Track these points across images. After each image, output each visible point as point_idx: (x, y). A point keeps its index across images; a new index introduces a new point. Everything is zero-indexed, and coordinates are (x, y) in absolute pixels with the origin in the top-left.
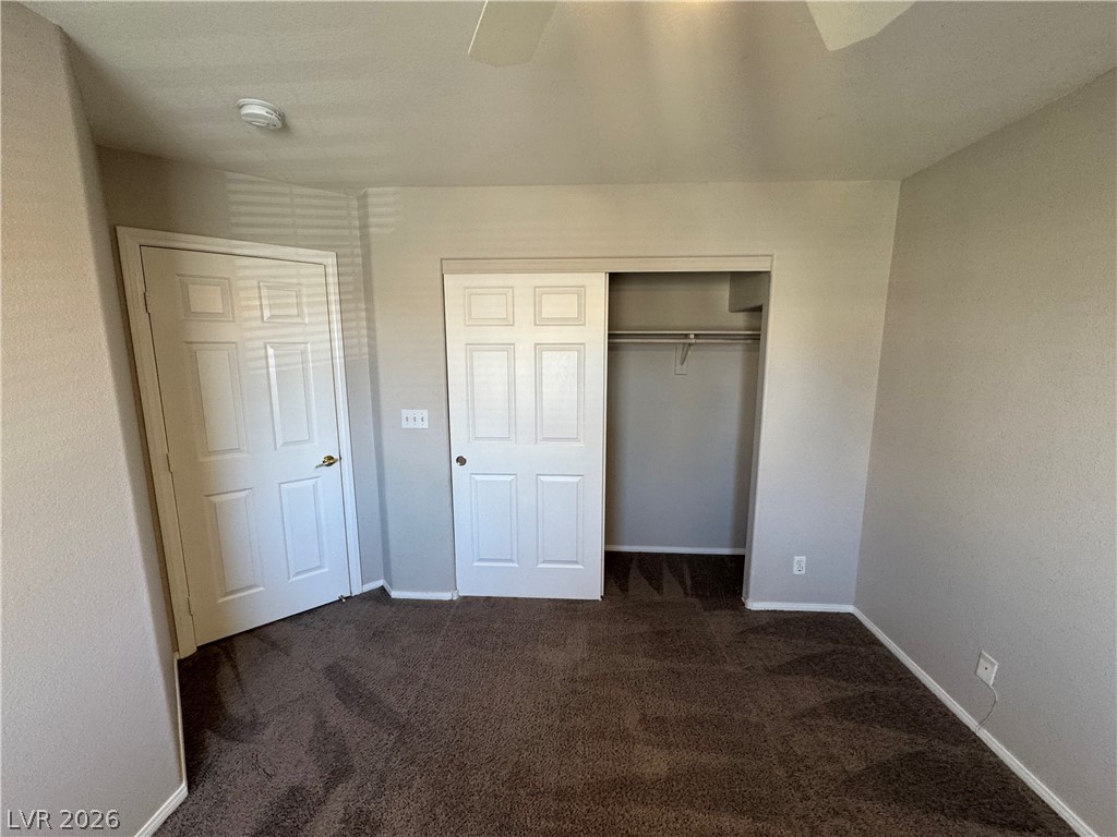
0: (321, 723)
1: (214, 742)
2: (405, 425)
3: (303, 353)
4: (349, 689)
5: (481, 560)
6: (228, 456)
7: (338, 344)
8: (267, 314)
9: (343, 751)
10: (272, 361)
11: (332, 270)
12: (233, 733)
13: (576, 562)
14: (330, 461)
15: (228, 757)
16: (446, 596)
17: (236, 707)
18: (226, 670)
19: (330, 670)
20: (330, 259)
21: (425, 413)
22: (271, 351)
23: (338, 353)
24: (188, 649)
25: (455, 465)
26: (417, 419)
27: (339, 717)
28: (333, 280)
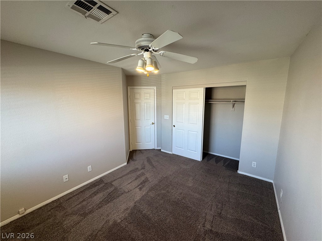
0: (143, 163)
1: (131, 160)
2: (165, 118)
3: (150, 104)
4: (149, 160)
5: (177, 147)
6: (138, 121)
7: (156, 103)
8: (145, 98)
9: (145, 166)
10: (145, 106)
11: (155, 90)
12: (133, 160)
13: (195, 151)
14: (153, 123)
15: (132, 162)
16: (170, 153)
17: (134, 158)
18: (135, 154)
19: (147, 158)
20: (155, 88)
21: (168, 116)
22: (145, 104)
23: (156, 104)
24: (131, 150)
25: (173, 127)
26: (167, 117)
27: (146, 163)
28: (155, 91)
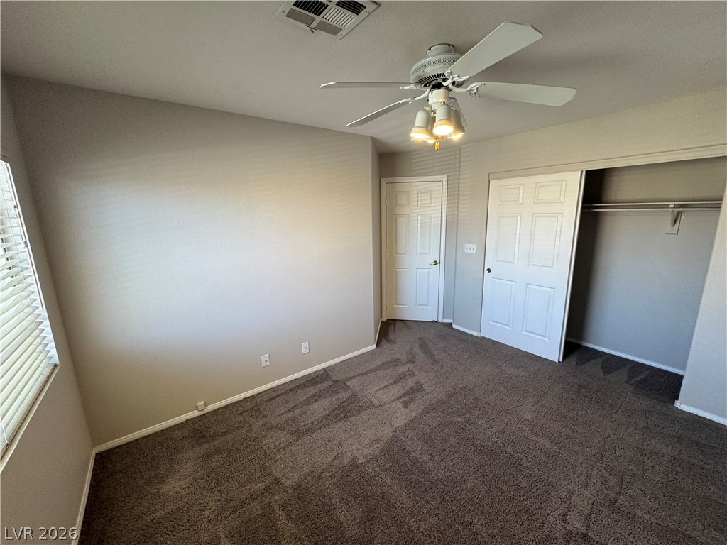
0: (411, 349)
1: (384, 341)
2: (466, 251)
3: (430, 218)
4: (423, 345)
5: (493, 321)
6: (402, 255)
7: (444, 214)
8: (419, 203)
9: (414, 357)
10: (419, 221)
11: (445, 183)
12: (389, 341)
13: (544, 336)
14: (436, 263)
16: (475, 334)
17: (392, 337)
18: (392, 327)
19: (420, 339)
20: (445, 178)
21: (475, 246)
22: (419, 217)
23: (444, 218)
24: (384, 319)
25: (486, 272)
26: (471, 248)
28: (445, 187)
